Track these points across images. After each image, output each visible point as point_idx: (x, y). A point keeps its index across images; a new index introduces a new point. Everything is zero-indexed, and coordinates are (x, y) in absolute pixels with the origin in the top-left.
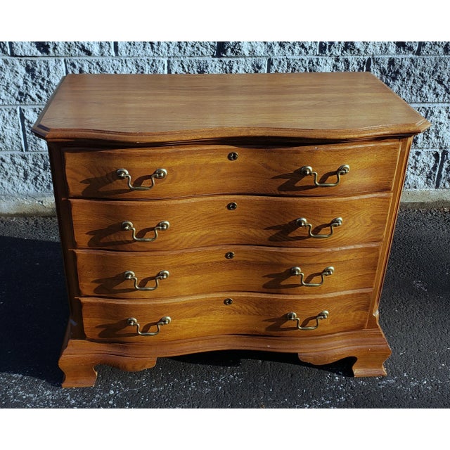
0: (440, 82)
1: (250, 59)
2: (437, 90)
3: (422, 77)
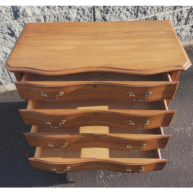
0: (128, 11)
1: (34, 17)
2: (127, 14)
3: (120, 10)
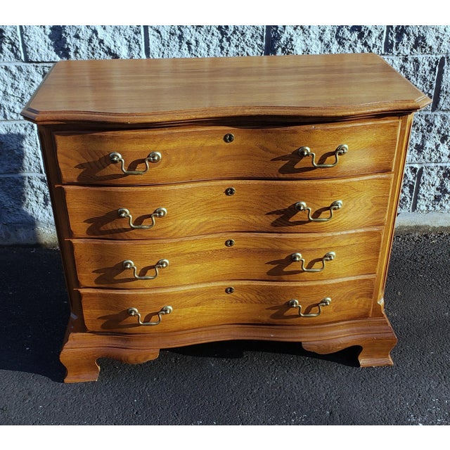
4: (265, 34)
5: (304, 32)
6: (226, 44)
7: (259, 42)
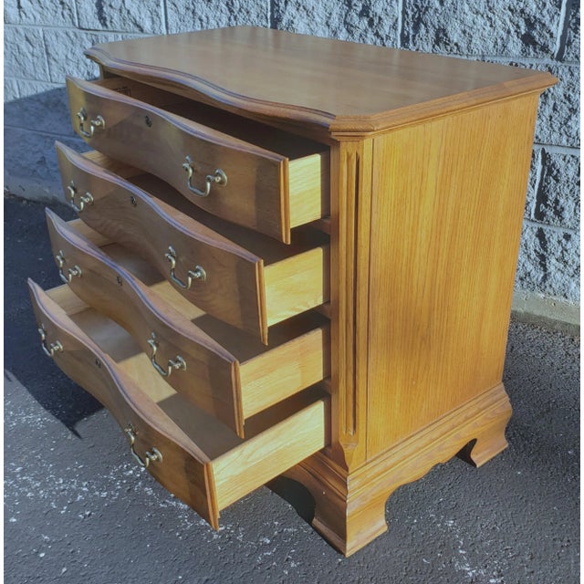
4: (269, 14)
5: (307, 14)
6: (233, 23)
7: (264, 23)
